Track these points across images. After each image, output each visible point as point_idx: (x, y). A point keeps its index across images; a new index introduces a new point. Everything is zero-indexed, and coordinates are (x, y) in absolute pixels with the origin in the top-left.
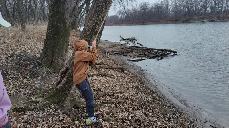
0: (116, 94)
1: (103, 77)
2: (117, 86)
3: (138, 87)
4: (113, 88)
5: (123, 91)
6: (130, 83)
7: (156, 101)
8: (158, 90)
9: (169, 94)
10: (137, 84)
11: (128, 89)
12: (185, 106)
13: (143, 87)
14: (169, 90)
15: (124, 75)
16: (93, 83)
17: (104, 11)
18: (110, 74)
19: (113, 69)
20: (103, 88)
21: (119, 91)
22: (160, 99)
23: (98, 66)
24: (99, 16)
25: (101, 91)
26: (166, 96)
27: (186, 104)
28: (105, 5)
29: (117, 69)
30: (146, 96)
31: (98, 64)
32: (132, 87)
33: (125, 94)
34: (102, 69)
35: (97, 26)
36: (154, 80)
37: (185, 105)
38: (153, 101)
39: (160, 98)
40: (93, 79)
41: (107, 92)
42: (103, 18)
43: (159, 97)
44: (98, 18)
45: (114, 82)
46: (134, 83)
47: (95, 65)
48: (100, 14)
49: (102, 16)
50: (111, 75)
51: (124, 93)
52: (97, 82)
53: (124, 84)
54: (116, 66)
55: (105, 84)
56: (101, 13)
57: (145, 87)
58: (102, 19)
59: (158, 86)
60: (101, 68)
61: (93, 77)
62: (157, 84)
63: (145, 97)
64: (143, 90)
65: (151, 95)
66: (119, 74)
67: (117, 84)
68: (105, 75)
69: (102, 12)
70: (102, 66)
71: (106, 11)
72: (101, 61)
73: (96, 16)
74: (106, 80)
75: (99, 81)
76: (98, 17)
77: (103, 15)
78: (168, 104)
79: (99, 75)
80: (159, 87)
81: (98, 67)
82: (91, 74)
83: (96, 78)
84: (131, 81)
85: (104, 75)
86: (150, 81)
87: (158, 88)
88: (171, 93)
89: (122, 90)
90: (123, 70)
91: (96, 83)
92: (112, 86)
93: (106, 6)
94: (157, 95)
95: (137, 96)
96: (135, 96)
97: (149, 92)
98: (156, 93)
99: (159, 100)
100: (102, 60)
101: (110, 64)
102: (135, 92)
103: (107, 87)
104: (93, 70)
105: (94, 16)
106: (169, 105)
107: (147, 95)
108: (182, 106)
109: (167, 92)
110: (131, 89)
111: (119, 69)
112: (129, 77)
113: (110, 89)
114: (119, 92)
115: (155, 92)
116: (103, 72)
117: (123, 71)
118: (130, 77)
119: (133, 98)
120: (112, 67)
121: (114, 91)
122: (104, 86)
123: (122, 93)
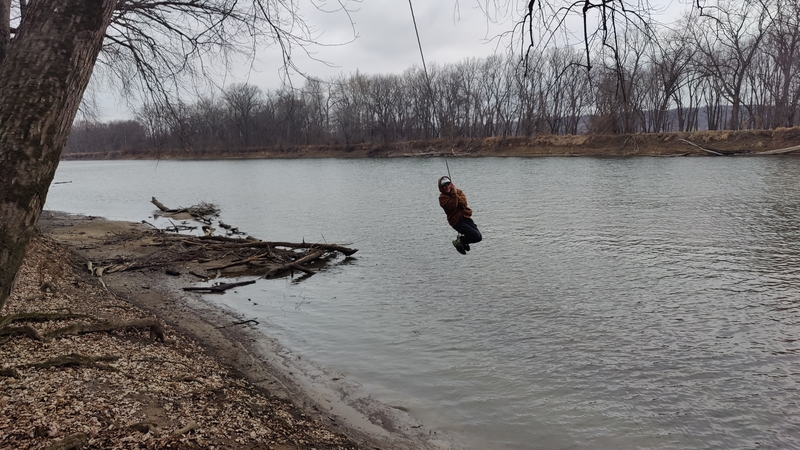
0: (121, 436)
1: (64, 373)
2: (126, 401)
3: (218, 392)
4: (110, 411)
5: (154, 418)
6: (186, 380)
7: (285, 437)
8: (296, 389)
9: (336, 397)
10: (215, 381)
11: (176, 406)
12: (385, 433)
13: (240, 388)
14: (333, 383)
15: (161, 352)
16: (13, 406)
17: (55, 105)
18: (98, 354)
19: (115, 335)
20: (60, 422)
21: (136, 421)
22: (302, 423)
23: (41, 329)
24: (32, 126)
25: (47, 435)
26: (326, 406)
27: (388, 425)
28: (58, 85)
29: (131, 332)
30: (247, 423)
31: (45, 318)
32: (194, 396)
33: (158, 429)
34: (63, 340)
35: (23, 166)
36: (282, 354)
37: (385, 427)
38: (274, 438)
39: (302, 418)
40: (13, 386)
41: (78, 436)
42: (48, 133)
43: (298, 416)
44: (27, 133)
45: (112, 388)
46: (205, 377)
47: (30, 325)
48: (37, 120)
49: (46, 128)
50: (100, 359)
51: (155, 426)
52: (31, 400)
53: (158, 389)
54: (128, 319)
55: (69, 404)
56: (42, 112)
57: (246, 389)
58: (43, 137)
59: (297, 376)
60: (58, 334)
61: (12, 379)
62: (292, 369)
63: (244, 427)
64: (238, 400)
65: (267, 415)
66: (139, 350)
67: (127, 392)
68: (74, 363)
69: (46, 111)
70: (62, 325)
71: (61, 107)
72: (62, 301)
73: (17, 123)
74: (78, 383)
75: (42, 392)
76: (26, 129)
77: (47, 123)
78: (328, 436)
79: (45, 366)
80: (301, 379)
81: (40, 332)
82: (7, 365)
83: (29, 380)
84: (191, 370)
85: (68, 365)
86: (270, 361)
87: (297, 382)
88: (340, 394)
89: (151, 415)
90: (156, 334)
91: (28, 404)
92: (106, 408)
93: (64, 87)
94: (292, 410)
95: (214, 429)
96: (203, 431)
97: (262, 402)
98: (287, 401)
99: (298, 426)
100: (65, 298)
101: (103, 314)
102: (207, 415)
103: (78, 413)
104: (17, 349)
105: (8, 124)
106: (331, 440)
107: (251, 416)
108: (377, 431)
109: (329, 391)
110: (187, 407)
111: (141, 329)
112: (185, 358)
113: (95, 419)
114: (134, 428)
115: (284, 401)
116: (67, 348)
117: (160, 336)
118: (189, 357)
119: (194, 441)
120: (108, 324)
121: (110, 427)
122: (69, 410)
123: (145, 430)
